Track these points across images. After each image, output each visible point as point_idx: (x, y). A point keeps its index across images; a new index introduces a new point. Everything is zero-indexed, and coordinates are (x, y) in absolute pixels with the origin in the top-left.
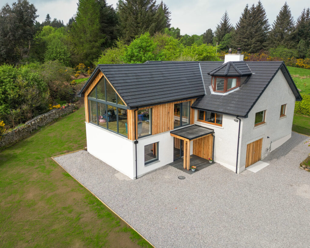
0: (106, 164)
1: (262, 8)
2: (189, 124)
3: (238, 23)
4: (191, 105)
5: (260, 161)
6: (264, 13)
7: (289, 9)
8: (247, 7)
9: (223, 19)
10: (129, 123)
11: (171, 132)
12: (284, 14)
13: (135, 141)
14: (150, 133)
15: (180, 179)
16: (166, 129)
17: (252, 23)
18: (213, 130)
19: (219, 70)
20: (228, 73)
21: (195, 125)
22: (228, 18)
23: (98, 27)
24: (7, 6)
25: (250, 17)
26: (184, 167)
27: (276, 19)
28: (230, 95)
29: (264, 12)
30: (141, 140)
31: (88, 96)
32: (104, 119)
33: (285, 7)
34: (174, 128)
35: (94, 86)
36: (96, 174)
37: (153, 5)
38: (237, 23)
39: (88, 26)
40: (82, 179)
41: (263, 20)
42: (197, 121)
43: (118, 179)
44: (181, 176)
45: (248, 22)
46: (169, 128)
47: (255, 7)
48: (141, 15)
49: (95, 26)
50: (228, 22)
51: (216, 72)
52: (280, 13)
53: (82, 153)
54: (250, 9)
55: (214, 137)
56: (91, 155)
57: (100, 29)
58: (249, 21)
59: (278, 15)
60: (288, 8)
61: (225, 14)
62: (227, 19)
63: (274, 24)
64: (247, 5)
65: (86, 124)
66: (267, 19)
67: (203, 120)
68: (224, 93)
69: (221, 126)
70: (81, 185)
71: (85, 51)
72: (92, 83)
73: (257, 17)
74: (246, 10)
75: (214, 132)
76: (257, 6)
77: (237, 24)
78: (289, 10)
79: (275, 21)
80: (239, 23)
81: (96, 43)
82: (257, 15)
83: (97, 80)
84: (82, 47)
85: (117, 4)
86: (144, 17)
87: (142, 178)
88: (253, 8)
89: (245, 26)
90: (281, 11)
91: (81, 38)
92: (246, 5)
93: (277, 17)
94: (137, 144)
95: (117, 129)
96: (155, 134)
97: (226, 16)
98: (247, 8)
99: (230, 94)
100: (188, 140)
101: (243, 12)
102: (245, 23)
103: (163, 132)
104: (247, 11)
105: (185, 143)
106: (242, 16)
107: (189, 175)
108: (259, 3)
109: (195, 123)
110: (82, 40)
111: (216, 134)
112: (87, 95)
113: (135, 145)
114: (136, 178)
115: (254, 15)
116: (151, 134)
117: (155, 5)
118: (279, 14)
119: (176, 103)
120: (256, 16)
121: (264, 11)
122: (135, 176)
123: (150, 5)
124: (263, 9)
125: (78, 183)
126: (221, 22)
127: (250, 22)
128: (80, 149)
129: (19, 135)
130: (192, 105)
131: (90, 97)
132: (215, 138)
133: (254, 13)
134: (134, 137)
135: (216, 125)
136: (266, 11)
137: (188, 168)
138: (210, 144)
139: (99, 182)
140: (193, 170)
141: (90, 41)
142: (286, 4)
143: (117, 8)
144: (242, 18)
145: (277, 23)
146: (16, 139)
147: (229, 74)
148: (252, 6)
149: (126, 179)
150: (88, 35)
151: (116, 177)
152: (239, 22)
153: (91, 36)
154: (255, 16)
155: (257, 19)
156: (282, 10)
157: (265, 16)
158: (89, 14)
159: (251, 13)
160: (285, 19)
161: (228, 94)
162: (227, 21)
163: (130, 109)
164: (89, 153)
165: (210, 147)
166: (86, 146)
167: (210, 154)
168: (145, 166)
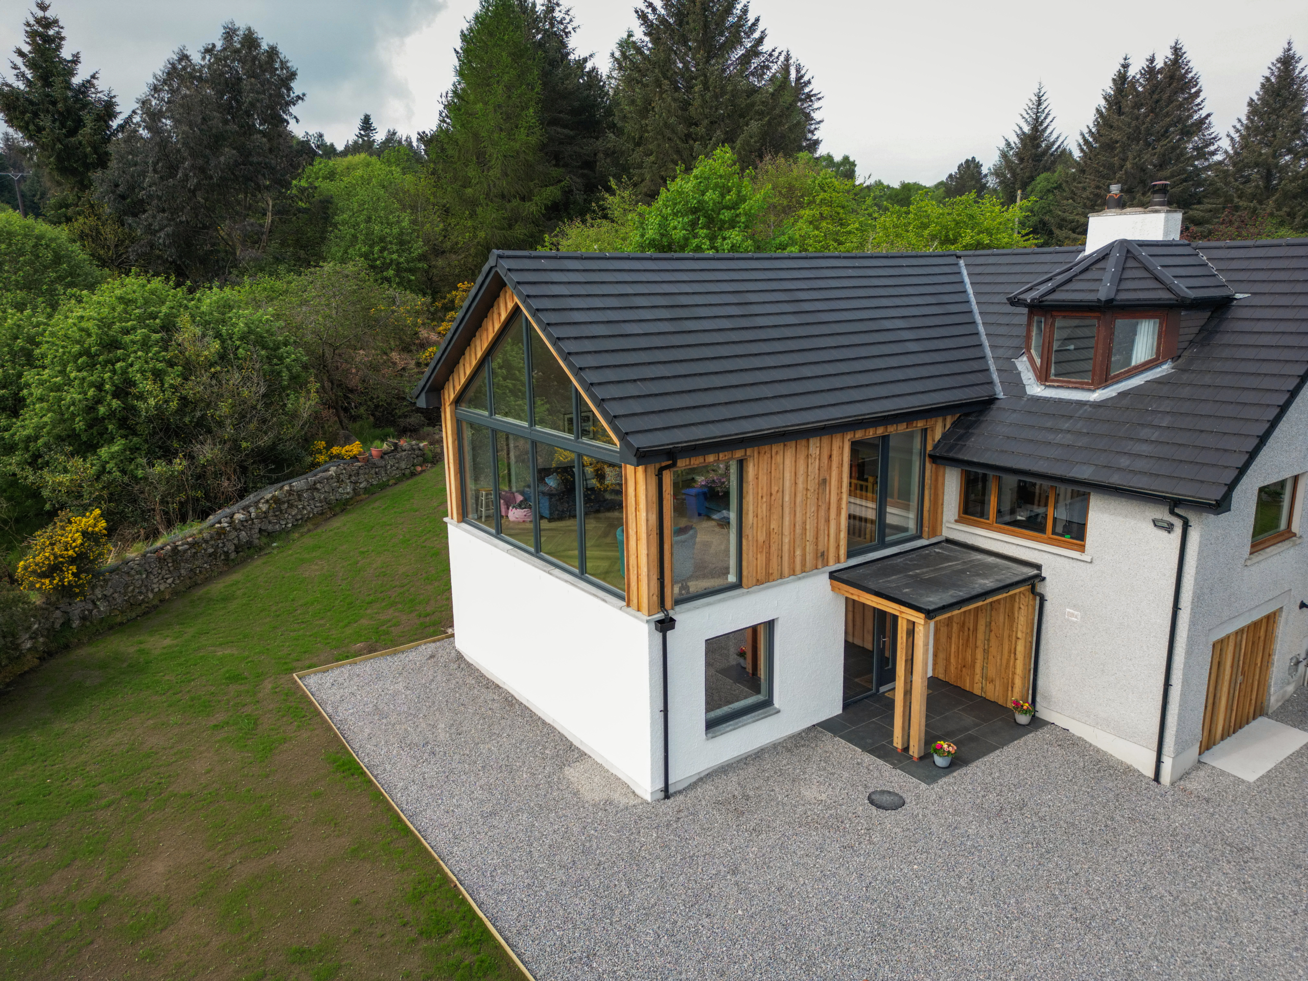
0: (532, 714)
1: (1187, 72)
2: (920, 537)
3: (1090, 131)
4: (929, 448)
5: (1262, 721)
6: (1193, 90)
7: (1303, 69)
8: (1126, 66)
9: (1027, 116)
10: (632, 532)
11: (833, 576)
12: (1280, 89)
13: (660, 616)
14: (732, 578)
15: (879, 807)
16: (809, 557)
17: (1147, 129)
18: (1038, 567)
19: (1070, 280)
20: (1118, 291)
21: (948, 541)
22: (1048, 114)
23: (533, 140)
24: (184, 57)
25: (1137, 106)
26: (898, 742)
27: (1243, 112)
28: (1125, 402)
29: (1196, 85)
30: (689, 610)
31: (457, 401)
32: (530, 507)
33: (1287, 61)
34: (850, 555)
35: (479, 354)
36: (480, 764)
37: (754, 52)
38: (1086, 131)
39: (496, 136)
40: (414, 788)
41: (1191, 116)
42: (956, 521)
43: (576, 794)
44: (883, 792)
45: (1129, 124)
46: (823, 554)
47: (1158, 67)
48: (706, 88)
49: (522, 135)
50: (1046, 127)
51: (1053, 291)
52: (1263, 85)
53: (432, 657)
54: (1138, 76)
55: (1042, 599)
56: (469, 665)
57: (543, 147)
58: (1134, 123)
59: (1255, 98)
60: (1300, 66)
61: (1035, 99)
62: (1045, 118)
63: (1238, 131)
64: (1125, 59)
65: (449, 526)
66: (1209, 115)
67: (983, 514)
68: (1094, 391)
69: (1082, 549)
70: (400, 820)
72: (472, 345)
73: (1167, 106)
74: (1121, 80)
75: (1044, 579)
76: (1165, 63)
77: (1082, 135)
78: (1303, 74)
79: (1239, 120)
80: (1094, 130)
82: (1165, 96)
83: (490, 329)
84: (471, 217)
85: (612, 55)
86: (716, 97)
87: (691, 794)
88: (1150, 71)
89: (1117, 142)
90: (1268, 79)
91: (466, 183)
92: (1122, 62)
93: (1251, 103)
94: (669, 634)
95: (576, 553)
96: (759, 582)
97: (1039, 104)
98: (1126, 72)
99: (1122, 395)
100: (918, 618)
101: (1108, 86)
102: (1119, 129)
103: (793, 573)
104: (1123, 83)
105: (902, 627)
106: (1103, 103)
107: (923, 786)
108: (1177, 51)
109: (946, 533)
110: (469, 191)
111: (1050, 589)
112: (452, 396)
113: (659, 636)
114: (662, 795)
115: (1155, 97)
116: (738, 585)
117: (760, 48)
118: (1257, 93)
119: (859, 435)
120: (1163, 103)
121: (1194, 82)
122: (661, 785)
123: (740, 52)
124: (1190, 75)
125: (390, 808)
126: (1021, 128)
127: (1137, 128)
128: (426, 637)
129: (177, 569)
130: (935, 447)
131: (464, 409)
132: (1048, 606)
133: (1153, 92)
134: (655, 599)
135: (1050, 542)
136: (1202, 82)
137: (915, 750)
138: (1019, 635)
139: (487, 808)
140: (939, 761)
141: (503, 196)
142: (1289, 50)
143: (614, 69)
144: (1104, 110)
145: (1247, 128)
146: (162, 587)
147: (1123, 296)
148: (1144, 64)
149: (616, 796)
150: (495, 172)
151: (569, 783)
152: (1091, 126)
153: (507, 175)
154: (1157, 101)
155: (1167, 115)
156: (1273, 74)
157: (1198, 100)
158: (500, 90)
159: (1140, 89)
160: (1285, 111)
161: (1114, 394)
162: (1045, 125)
163: (634, 460)
164: (460, 657)
165: (1020, 648)
166: (451, 623)
167: (1018, 682)
168: (710, 735)
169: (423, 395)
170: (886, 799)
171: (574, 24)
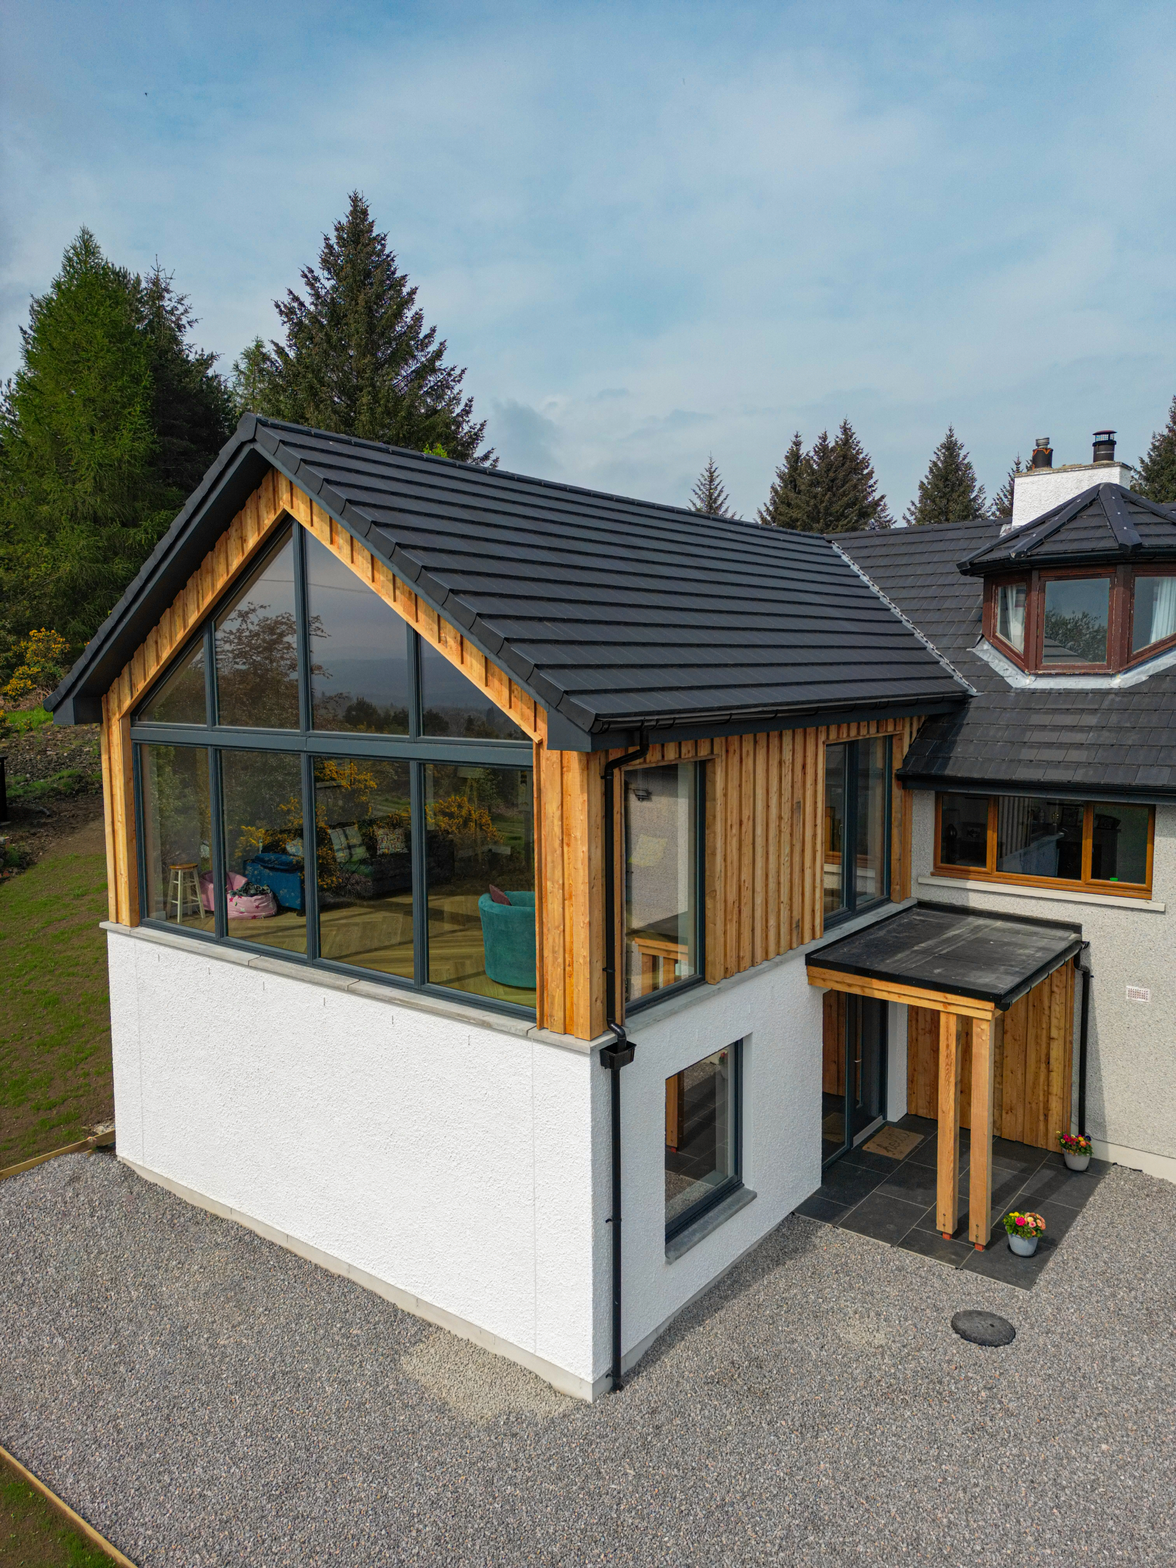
0: (300, 1262)
1: (858, 453)
2: (888, 900)
3: (768, 509)
4: (897, 765)
6: (865, 472)
7: (965, 456)
8: (798, 444)
9: (700, 493)
11: (812, 960)
12: (947, 474)
14: (684, 970)
15: (965, 1336)
16: (783, 930)
17: (827, 509)
18: (1077, 928)
20: (1140, 536)
21: (922, 905)
22: (721, 491)
23: (140, 446)
25: (813, 484)
27: (916, 495)
28: (1166, 685)
29: (867, 467)
30: (647, 1025)
31: (135, 713)
33: (950, 448)
34: (828, 925)
35: (193, 618)
36: (228, 1380)
37: (429, 368)
38: (763, 509)
39: (87, 436)
41: (866, 498)
42: (933, 874)
43: (442, 1409)
44: (969, 1314)
45: (808, 503)
47: (830, 446)
48: (376, 400)
49: (125, 438)
50: (721, 504)
52: (931, 470)
53: (74, 1179)
54: (812, 454)
55: (1087, 976)
56: (151, 1187)
57: (152, 460)
58: (812, 502)
59: (925, 481)
60: (962, 453)
61: (707, 474)
62: (719, 495)
63: (912, 514)
64: (797, 437)
65: (111, 937)
66: (883, 497)
67: (981, 860)
68: (1112, 676)
69: (1147, 893)
71: (66, 567)
72: (178, 604)
73: (843, 486)
74: (794, 457)
75: (1088, 944)
76: (836, 442)
77: (760, 512)
78: (967, 461)
79: (913, 504)
80: (771, 508)
81: (132, 531)
82: (841, 475)
83: (222, 568)
86: (388, 413)
88: (823, 450)
89: (797, 520)
90: (935, 464)
91: (41, 500)
92: (794, 439)
93: (922, 486)
94: (624, 1072)
95: (409, 952)
96: (727, 973)
97: (711, 481)
98: (798, 450)
99: (1154, 677)
100: (982, 1013)
101: (783, 465)
102: (798, 507)
103: (766, 958)
104: (796, 462)
105: (948, 1029)
106: (778, 481)
108: (846, 430)
109: (918, 893)
110: (45, 509)
111: (1097, 961)
112: (127, 703)
113: (605, 1075)
114: (608, 1383)
115: (831, 474)
116: (700, 978)
117: (438, 364)
118: (927, 477)
119: (833, 735)
120: (839, 482)
121: (865, 463)
122: (607, 1365)
123: (414, 366)
124: (861, 457)
126: (694, 504)
127: (816, 506)
128: (57, 1146)
130: (906, 761)
131: (151, 725)
132: (1096, 984)
133: (829, 470)
134: (600, 1006)
135: (1090, 889)
136: (873, 463)
137: (979, 1232)
138: (1054, 1033)
140: (1020, 1245)
141: (96, 520)
142: (951, 436)
144: (779, 489)
145: (921, 511)
148: (818, 441)
149: (523, 1401)
150: (86, 485)
151: (422, 1390)
152: (768, 504)
153: (102, 490)
154: (833, 481)
155: (844, 494)
156: (939, 458)
157: (871, 482)
159: (815, 467)
160: (955, 495)
161: (1144, 678)
162: (719, 502)
163: (587, 743)
164: (128, 1174)
165: (1056, 1052)
166: (108, 1114)
167: (1055, 1105)
168: (672, 1254)
169: (69, 703)
170: (977, 1327)
171: (191, 316)
